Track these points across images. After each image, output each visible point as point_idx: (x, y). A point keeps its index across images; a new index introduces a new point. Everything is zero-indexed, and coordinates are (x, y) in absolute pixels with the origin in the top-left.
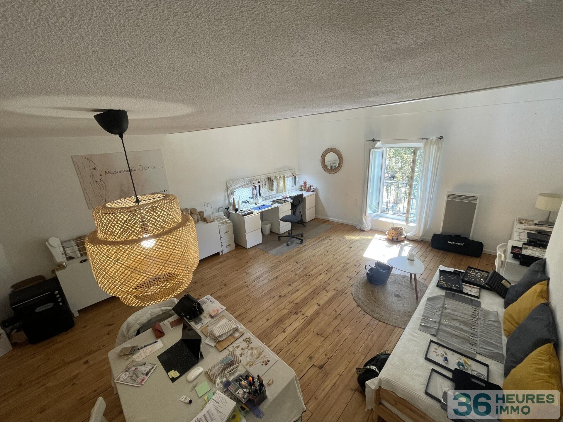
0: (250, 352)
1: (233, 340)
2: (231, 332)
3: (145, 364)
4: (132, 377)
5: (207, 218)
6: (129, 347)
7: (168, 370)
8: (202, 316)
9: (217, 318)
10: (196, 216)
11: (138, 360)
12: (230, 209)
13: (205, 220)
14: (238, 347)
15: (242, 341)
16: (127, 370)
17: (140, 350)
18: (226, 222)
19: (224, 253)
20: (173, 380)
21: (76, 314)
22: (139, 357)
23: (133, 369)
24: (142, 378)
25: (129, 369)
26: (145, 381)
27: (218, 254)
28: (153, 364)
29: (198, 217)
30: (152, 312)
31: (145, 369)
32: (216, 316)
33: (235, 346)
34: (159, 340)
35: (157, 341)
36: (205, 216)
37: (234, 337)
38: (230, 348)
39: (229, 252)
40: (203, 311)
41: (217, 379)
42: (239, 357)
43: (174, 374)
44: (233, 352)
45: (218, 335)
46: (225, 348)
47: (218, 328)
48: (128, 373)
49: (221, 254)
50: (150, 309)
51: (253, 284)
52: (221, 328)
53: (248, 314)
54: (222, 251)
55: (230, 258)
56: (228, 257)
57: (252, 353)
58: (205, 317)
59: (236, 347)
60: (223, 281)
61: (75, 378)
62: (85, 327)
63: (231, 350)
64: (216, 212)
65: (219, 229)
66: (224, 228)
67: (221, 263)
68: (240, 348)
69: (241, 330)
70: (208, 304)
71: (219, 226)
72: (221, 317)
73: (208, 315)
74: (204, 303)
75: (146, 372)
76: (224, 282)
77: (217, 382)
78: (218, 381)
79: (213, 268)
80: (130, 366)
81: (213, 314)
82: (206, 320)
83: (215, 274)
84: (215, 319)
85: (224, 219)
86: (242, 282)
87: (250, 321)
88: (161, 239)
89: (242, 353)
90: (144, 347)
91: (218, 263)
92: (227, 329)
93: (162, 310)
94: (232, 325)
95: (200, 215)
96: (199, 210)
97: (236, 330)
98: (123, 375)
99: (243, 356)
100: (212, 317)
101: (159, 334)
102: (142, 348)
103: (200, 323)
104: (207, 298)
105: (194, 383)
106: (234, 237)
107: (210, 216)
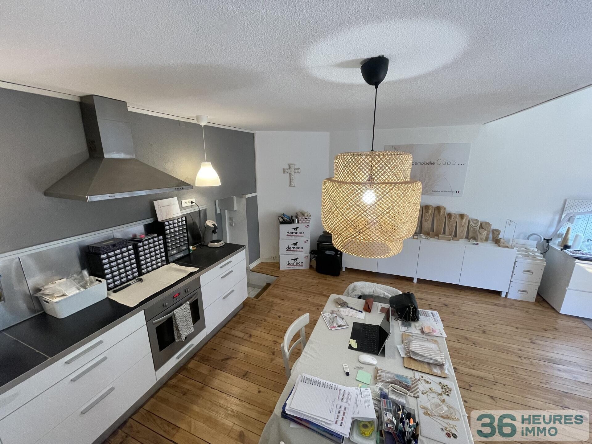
0: (439, 402)
1: (427, 371)
2: (431, 361)
3: (343, 319)
4: (330, 319)
5: (502, 240)
6: (343, 300)
7: (352, 337)
8: (413, 324)
9: (428, 337)
10: (486, 232)
11: (342, 313)
12: (554, 244)
13: (497, 242)
14: (428, 382)
15: (438, 382)
16: (332, 313)
17: (348, 308)
18: (534, 257)
19: (509, 297)
20: (350, 347)
21: (344, 270)
22: (344, 311)
23: (335, 315)
24: (335, 326)
25: (333, 313)
26: (334, 329)
27: (498, 293)
28: (347, 324)
29: (488, 235)
30: (375, 289)
31: (341, 322)
32: (428, 334)
33: (424, 378)
34: (364, 313)
35: (362, 312)
36: (500, 236)
37: (431, 370)
38: (418, 375)
39: (519, 301)
40: (418, 320)
41: (380, 383)
42: (420, 392)
43: (354, 344)
44: (417, 382)
45: (413, 350)
46: (413, 370)
47: (419, 344)
48: (330, 315)
49: (503, 295)
50: (376, 286)
51: (534, 361)
52: (422, 348)
53: (494, 387)
54: (507, 293)
55: (516, 309)
56: (513, 305)
57: (440, 405)
58: (415, 326)
59: (425, 380)
60: (484, 326)
61: (321, 306)
62: (343, 281)
63: (417, 377)
64: (524, 239)
65: (515, 261)
66: (524, 264)
67: (496, 305)
68: (428, 386)
69: (447, 372)
70: (429, 319)
71: (516, 258)
72: (432, 340)
73: (420, 328)
74: (426, 315)
75: (339, 324)
76: (485, 328)
77: (378, 386)
78: (380, 385)
79: (480, 305)
80: (335, 313)
81: (425, 330)
82: (414, 329)
83: (477, 312)
84: (424, 336)
85: (533, 252)
86: (514, 346)
87: (492, 397)
88: (366, 186)
89: (427, 392)
90: (352, 308)
91: (492, 304)
92: (429, 354)
93: (384, 294)
94: (437, 356)
95: (493, 233)
96: (493, 227)
97: (441, 366)
98: (327, 314)
99: (425, 395)
100: (423, 332)
101: (368, 309)
102: (349, 308)
103: (407, 328)
104: (432, 314)
105: (362, 366)
106: (539, 284)
107: (509, 240)
